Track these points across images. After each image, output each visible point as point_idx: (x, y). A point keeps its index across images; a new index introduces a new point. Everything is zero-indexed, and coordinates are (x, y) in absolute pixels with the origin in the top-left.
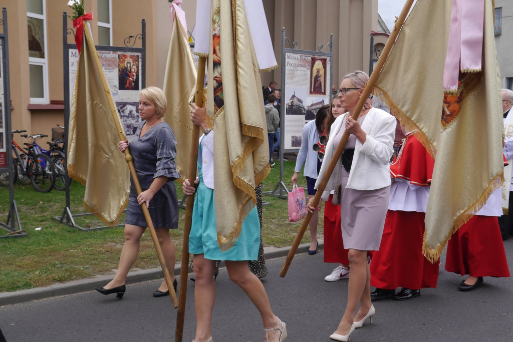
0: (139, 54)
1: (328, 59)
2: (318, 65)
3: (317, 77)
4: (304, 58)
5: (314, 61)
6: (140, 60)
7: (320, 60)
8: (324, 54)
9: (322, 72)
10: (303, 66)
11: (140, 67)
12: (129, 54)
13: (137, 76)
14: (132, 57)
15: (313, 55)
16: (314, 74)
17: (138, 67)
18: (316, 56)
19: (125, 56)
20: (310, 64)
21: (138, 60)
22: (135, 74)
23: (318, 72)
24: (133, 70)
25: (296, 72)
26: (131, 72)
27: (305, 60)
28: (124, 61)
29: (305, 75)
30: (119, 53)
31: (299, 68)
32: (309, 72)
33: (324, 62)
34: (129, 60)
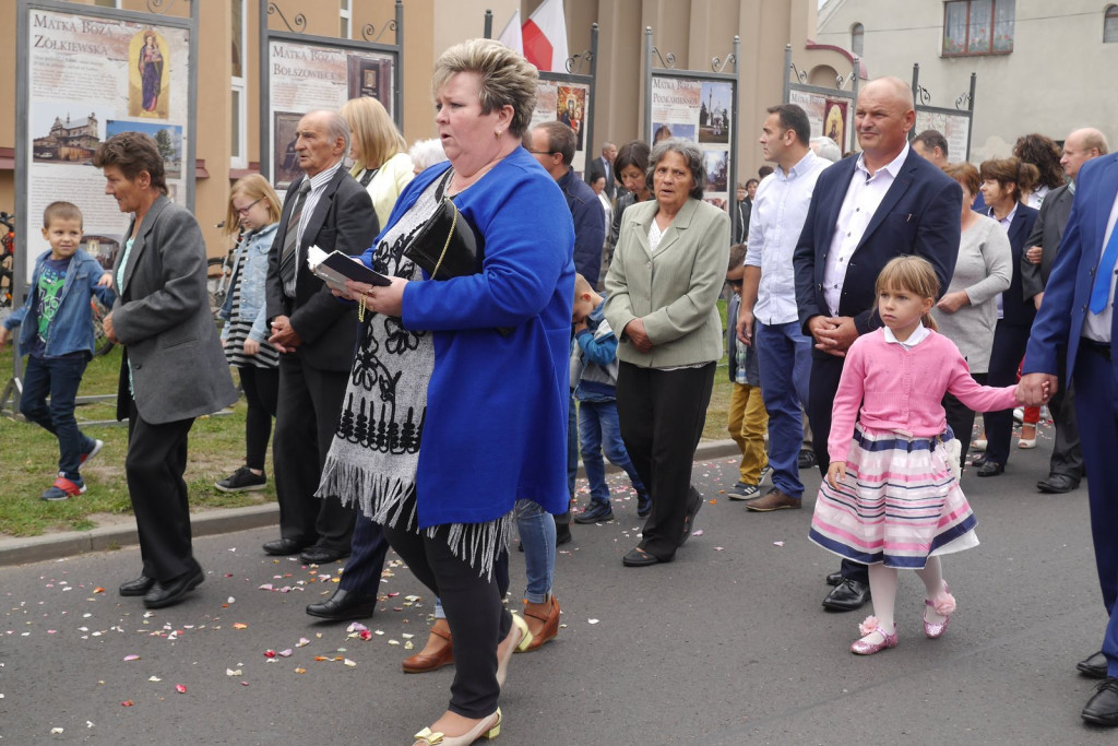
0: (586, 87)
1: (850, 102)
2: (835, 111)
3: (833, 135)
4: (815, 99)
5: (829, 104)
6: (587, 97)
8: (844, 94)
9: (839, 127)
11: (586, 111)
12: (572, 86)
13: (582, 125)
14: (576, 91)
15: (828, 95)
16: (829, 130)
17: (583, 109)
18: (833, 98)
19: (566, 89)
21: (583, 98)
22: (578, 121)
23: (834, 126)
24: (576, 115)
26: (573, 118)
27: (816, 103)
28: (565, 97)
30: (559, 84)
32: (821, 124)
34: (572, 96)
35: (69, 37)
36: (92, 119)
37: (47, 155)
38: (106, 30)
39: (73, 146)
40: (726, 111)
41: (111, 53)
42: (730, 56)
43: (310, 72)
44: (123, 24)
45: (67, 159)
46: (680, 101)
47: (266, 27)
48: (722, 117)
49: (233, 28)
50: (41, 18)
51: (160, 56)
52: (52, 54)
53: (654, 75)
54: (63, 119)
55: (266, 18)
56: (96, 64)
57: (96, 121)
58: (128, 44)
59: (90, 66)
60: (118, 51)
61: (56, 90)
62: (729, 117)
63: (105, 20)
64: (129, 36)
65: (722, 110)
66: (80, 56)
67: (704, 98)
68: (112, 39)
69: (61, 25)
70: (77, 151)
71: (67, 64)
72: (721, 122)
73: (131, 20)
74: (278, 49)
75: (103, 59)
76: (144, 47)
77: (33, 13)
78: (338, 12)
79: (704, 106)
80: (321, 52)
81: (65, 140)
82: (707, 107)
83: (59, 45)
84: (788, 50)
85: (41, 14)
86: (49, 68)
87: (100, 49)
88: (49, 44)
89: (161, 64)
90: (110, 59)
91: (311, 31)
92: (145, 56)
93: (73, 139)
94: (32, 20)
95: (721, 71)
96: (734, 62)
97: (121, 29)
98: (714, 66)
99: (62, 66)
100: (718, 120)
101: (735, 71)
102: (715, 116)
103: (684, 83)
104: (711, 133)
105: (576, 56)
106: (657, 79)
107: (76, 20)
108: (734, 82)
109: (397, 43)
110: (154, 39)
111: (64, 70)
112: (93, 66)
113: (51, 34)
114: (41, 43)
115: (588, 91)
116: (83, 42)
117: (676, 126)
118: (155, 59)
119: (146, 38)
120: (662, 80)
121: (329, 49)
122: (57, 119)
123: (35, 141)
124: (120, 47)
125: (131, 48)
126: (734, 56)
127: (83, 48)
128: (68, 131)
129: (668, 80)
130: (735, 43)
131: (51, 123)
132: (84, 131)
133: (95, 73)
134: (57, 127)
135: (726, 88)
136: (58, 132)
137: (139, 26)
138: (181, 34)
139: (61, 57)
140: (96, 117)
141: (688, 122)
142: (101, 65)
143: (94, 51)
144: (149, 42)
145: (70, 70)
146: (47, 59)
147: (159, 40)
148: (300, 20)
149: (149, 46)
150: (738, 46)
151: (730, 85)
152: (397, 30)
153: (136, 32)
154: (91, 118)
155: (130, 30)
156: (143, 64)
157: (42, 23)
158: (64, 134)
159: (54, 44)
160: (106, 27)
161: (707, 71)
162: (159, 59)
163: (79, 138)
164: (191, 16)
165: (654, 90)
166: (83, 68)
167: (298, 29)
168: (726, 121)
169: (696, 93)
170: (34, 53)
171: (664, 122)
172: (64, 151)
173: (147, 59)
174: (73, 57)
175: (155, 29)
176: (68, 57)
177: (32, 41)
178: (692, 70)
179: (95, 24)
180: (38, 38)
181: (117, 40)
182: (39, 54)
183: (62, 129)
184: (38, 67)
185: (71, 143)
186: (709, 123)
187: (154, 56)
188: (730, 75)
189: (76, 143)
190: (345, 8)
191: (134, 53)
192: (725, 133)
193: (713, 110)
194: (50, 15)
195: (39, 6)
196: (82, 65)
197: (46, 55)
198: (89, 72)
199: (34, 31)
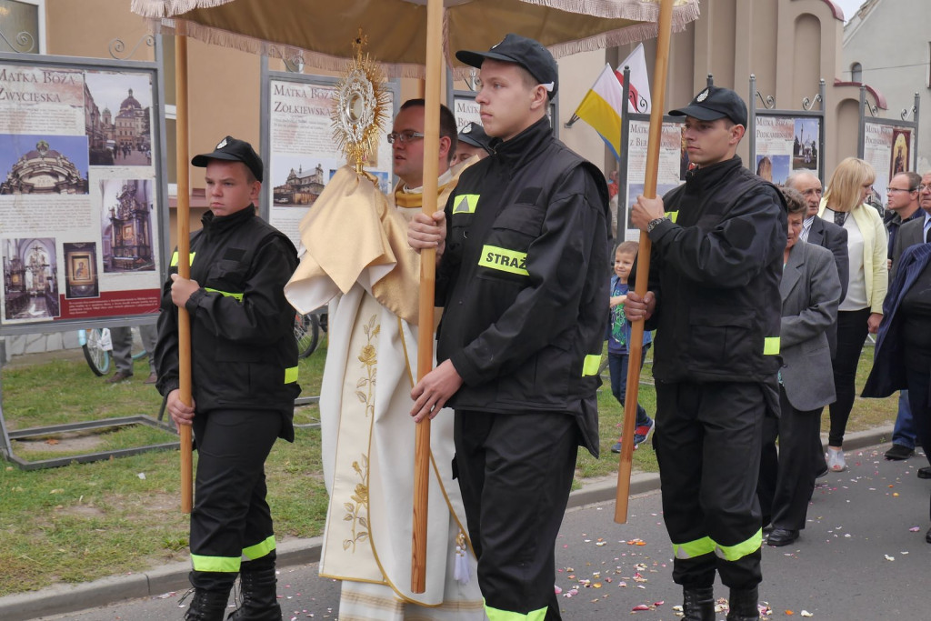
1: (912, 130)
2: (901, 139)
3: (899, 159)
4: (885, 130)
5: (896, 133)
7: (903, 132)
8: (908, 124)
9: (905, 152)
10: (883, 143)
15: (896, 126)
16: (896, 155)
18: (899, 128)
20: (891, 139)
23: (900, 151)
25: (877, 152)
27: (886, 133)
29: (885, 156)
31: (879, 146)
32: (890, 150)
33: (907, 134)
35: (301, 102)
36: (319, 169)
37: (284, 200)
38: (329, 95)
39: (304, 192)
40: (814, 143)
42: (817, 96)
45: (300, 203)
46: (777, 136)
47: (452, 87)
48: (811, 148)
50: (279, 87)
52: (288, 116)
53: (757, 114)
54: (297, 170)
55: (451, 81)
56: (319, 123)
57: (322, 171)
59: (317, 126)
61: (291, 147)
62: (817, 148)
63: (328, 87)
65: (811, 142)
66: (309, 118)
67: (797, 133)
69: (295, 92)
70: (307, 196)
71: (300, 124)
72: (811, 152)
74: (461, 105)
75: (327, 120)
77: (273, 83)
79: (797, 140)
81: (298, 188)
82: (799, 140)
83: (293, 109)
85: (279, 84)
86: (286, 129)
87: (325, 112)
88: (286, 109)
93: (304, 186)
94: (273, 90)
95: (810, 108)
96: (820, 101)
98: (804, 105)
99: (296, 127)
100: (808, 150)
101: (821, 109)
102: (806, 147)
103: (781, 120)
104: (803, 161)
106: (759, 118)
107: (306, 88)
108: (821, 118)
111: (297, 130)
112: (320, 126)
113: (287, 101)
114: (279, 109)
116: (312, 106)
117: (775, 157)
120: (763, 118)
122: (292, 170)
123: (275, 189)
126: (822, 96)
127: (311, 111)
128: (300, 179)
129: (769, 119)
131: (288, 174)
132: (313, 180)
133: (321, 131)
134: (292, 177)
135: (814, 123)
136: (293, 181)
139: (295, 119)
140: (322, 168)
141: (784, 154)
142: (326, 124)
143: (320, 113)
145: (303, 130)
146: (284, 121)
151: (818, 120)
154: (317, 169)
157: (280, 91)
158: (297, 182)
159: (290, 108)
160: (330, 93)
161: (799, 109)
163: (308, 186)
165: (758, 127)
166: (312, 128)
168: (814, 151)
169: (790, 128)
170: (274, 116)
171: (765, 154)
172: (297, 196)
174: (304, 119)
176: (300, 119)
177: (273, 106)
179: (321, 91)
180: (277, 104)
182: (278, 117)
183: (295, 178)
184: (277, 128)
185: (302, 190)
186: (801, 153)
188: (817, 112)
189: (306, 189)
192: (814, 161)
193: (804, 142)
194: (287, 85)
195: (279, 78)
196: (311, 125)
197: (283, 118)
198: (317, 131)
199: (274, 98)
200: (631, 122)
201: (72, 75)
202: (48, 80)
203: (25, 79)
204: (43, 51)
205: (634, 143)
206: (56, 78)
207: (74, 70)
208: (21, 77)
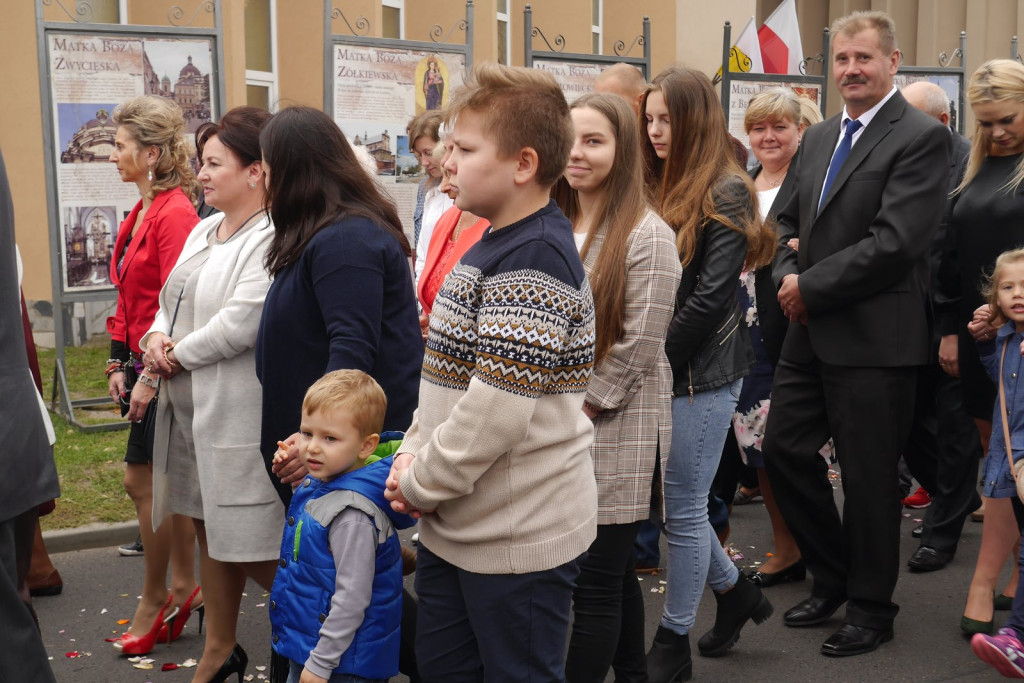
0: (818, 87)
6: (819, 96)
12: (805, 86)
14: (809, 91)
34: (805, 96)
35: (366, 66)
36: (385, 136)
38: (396, 59)
41: (401, 79)
42: (956, 51)
43: (568, 86)
44: (410, 53)
47: (531, 48)
49: (499, 48)
50: (343, 52)
51: (441, 79)
52: (352, 81)
55: (530, 40)
56: (388, 88)
57: (388, 137)
58: (414, 70)
59: (383, 90)
60: (407, 76)
61: (356, 112)
62: (957, 108)
63: (395, 51)
64: (415, 63)
66: (375, 82)
68: (402, 66)
69: (359, 56)
71: (364, 89)
73: (416, 49)
75: (394, 84)
76: (428, 73)
77: (337, 48)
78: (590, 28)
80: (578, 68)
83: (358, 73)
84: (1014, 42)
85: (343, 48)
86: (350, 94)
87: (392, 76)
88: (350, 73)
89: (441, 86)
90: (400, 83)
91: (570, 49)
92: (429, 79)
94: (336, 54)
95: (948, 65)
96: (961, 56)
97: (408, 57)
98: (941, 61)
99: (361, 92)
101: (961, 65)
105: (809, 59)
107: (372, 52)
108: (961, 75)
109: (645, 56)
110: (436, 64)
111: (362, 94)
112: (386, 90)
113: (351, 65)
114: (343, 74)
115: (820, 90)
116: (377, 70)
118: (436, 81)
119: (429, 64)
121: (584, 65)
122: (357, 137)
124: (408, 71)
125: (417, 72)
126: (961, 51)
127: (377, 76)
130: (961, 39)
132: (379, 146)
133: (387, 96)
135: (953, 81)
137: (423, 53)
138: (458, 59)
139: (360, 84)
140: (389, 134)
142: (392, 89)
143: (386, 77)
144: (432, 67)
145: (369, 95)
146: (348, 86)
147: (440, 65)
148: (560, 40)
149: (432, 71)
150: (965, 41)
151: (957, 78)
152: (645, 44)
153: (421, 59)
155: (417, 57)
156: (427, 87)
157: (344, 56)
159: (354, 73)
160: (397, 56)
161: (935, 66)
162: (440, 82)
164: (467, 43)
166: (378, 93)
167: (557, 49)
168: (953, 112)
170: (338, 81)
173: (430, 82)
174: (369, 83)
175: (436, 56)
176: (365, 83)
177: (337, 71)
178: (920, 66)
179: (387, 54)
180: (341, 69)
181: (405, 67)
182: (342, 82)
184: (341, 93)
187: (436, 79)
188: (957, 68)
190: (596, 23)
191: (420, 78)
194: (351, 49)
195: (342, 41)
196: (377, 90)
197: (347, 83)
198: (383, 95)
199: (338, 63)
200: (733, 83)
201: (131, 43)
202: (107, 49)
203: (84, 48)
204: (124, 21)
205: (737, 104)
206: (115, 47)
207: (132, 38)
208: (81, 47)
